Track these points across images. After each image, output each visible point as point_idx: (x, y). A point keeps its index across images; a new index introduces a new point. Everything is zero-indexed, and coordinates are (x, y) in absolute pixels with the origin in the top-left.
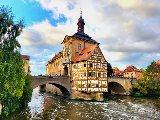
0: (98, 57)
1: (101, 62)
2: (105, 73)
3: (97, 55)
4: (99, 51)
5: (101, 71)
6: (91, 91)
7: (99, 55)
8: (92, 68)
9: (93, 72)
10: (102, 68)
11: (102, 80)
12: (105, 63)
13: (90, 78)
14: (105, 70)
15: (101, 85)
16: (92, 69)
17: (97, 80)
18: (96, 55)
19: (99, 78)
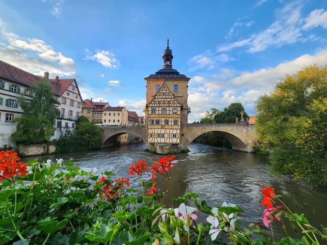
0: (166, 100)
1: (170, 105)
2: (177, 119)
3: (164, 97)
4: (167, 92)
5: (169, 118)
6: (153, 141)
7: (168, 97)
8: (156, 114)
9: (157, 119)
10: (171, 113)
11: (171, 129)
12: (177, 107)
13: (152, 127)
14: (177, 116)
15: (170, 135)
16: (155, 116)
17: (162, 128)
18: (161, 97)
19: (166, 127)
